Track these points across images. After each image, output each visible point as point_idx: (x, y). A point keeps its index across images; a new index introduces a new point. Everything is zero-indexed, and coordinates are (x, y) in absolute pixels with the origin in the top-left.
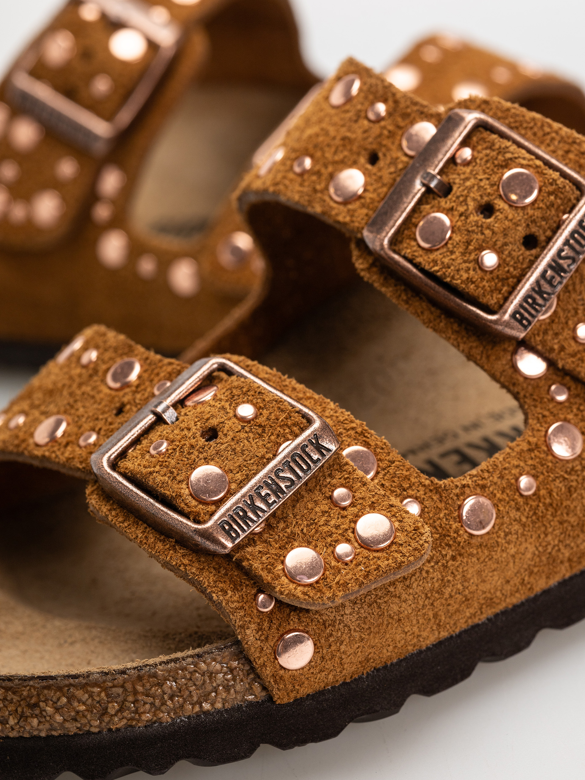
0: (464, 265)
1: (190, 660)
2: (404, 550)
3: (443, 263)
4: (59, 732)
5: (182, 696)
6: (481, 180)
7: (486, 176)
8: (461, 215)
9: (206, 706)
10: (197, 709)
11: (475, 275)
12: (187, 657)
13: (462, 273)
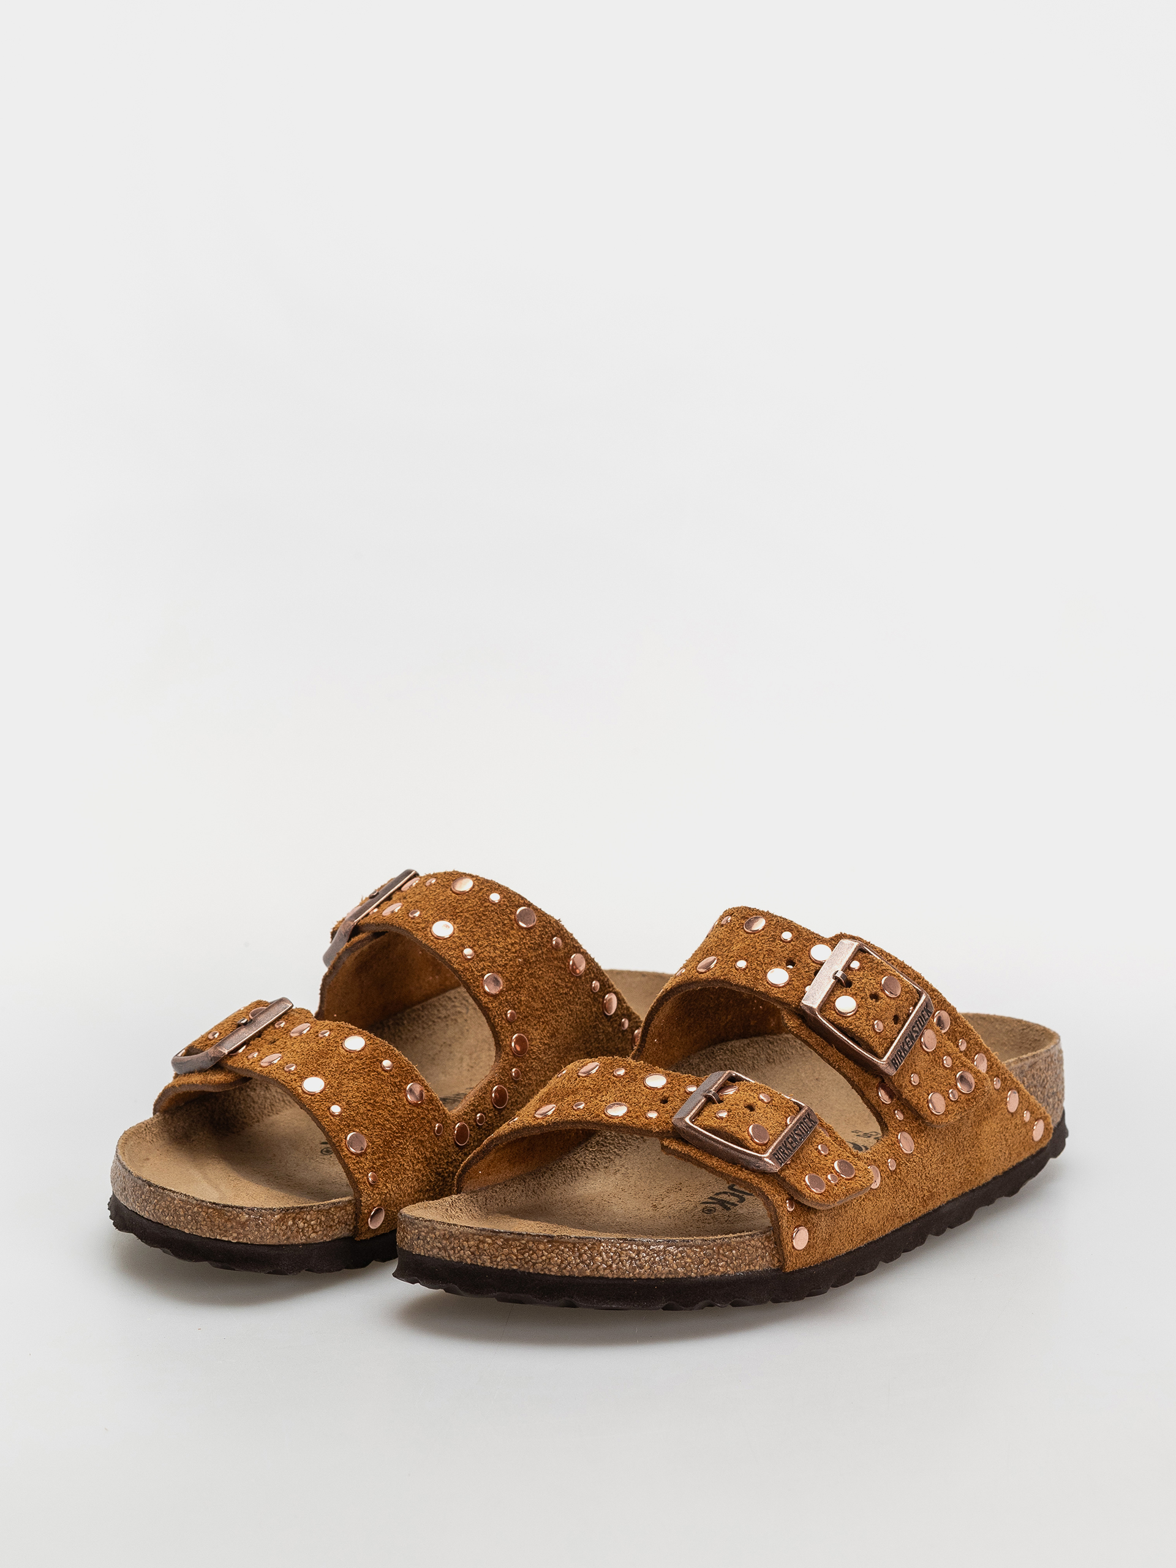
0: (867, 1027)
1: (747, 1237)
2: (863, 1180)
3: (855, 1024)
4: (673, 1275)
5: (741, 1259)
6: (870, 979)
7: (873, 977)
8: (862, 998)
9: (752, 1267)
10: (747, 1268)
11: (872, 1033)
12: (747, 1235)
13: (866, 1031)
